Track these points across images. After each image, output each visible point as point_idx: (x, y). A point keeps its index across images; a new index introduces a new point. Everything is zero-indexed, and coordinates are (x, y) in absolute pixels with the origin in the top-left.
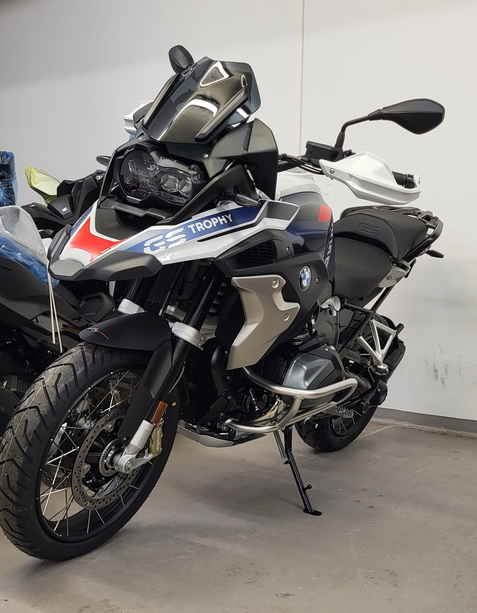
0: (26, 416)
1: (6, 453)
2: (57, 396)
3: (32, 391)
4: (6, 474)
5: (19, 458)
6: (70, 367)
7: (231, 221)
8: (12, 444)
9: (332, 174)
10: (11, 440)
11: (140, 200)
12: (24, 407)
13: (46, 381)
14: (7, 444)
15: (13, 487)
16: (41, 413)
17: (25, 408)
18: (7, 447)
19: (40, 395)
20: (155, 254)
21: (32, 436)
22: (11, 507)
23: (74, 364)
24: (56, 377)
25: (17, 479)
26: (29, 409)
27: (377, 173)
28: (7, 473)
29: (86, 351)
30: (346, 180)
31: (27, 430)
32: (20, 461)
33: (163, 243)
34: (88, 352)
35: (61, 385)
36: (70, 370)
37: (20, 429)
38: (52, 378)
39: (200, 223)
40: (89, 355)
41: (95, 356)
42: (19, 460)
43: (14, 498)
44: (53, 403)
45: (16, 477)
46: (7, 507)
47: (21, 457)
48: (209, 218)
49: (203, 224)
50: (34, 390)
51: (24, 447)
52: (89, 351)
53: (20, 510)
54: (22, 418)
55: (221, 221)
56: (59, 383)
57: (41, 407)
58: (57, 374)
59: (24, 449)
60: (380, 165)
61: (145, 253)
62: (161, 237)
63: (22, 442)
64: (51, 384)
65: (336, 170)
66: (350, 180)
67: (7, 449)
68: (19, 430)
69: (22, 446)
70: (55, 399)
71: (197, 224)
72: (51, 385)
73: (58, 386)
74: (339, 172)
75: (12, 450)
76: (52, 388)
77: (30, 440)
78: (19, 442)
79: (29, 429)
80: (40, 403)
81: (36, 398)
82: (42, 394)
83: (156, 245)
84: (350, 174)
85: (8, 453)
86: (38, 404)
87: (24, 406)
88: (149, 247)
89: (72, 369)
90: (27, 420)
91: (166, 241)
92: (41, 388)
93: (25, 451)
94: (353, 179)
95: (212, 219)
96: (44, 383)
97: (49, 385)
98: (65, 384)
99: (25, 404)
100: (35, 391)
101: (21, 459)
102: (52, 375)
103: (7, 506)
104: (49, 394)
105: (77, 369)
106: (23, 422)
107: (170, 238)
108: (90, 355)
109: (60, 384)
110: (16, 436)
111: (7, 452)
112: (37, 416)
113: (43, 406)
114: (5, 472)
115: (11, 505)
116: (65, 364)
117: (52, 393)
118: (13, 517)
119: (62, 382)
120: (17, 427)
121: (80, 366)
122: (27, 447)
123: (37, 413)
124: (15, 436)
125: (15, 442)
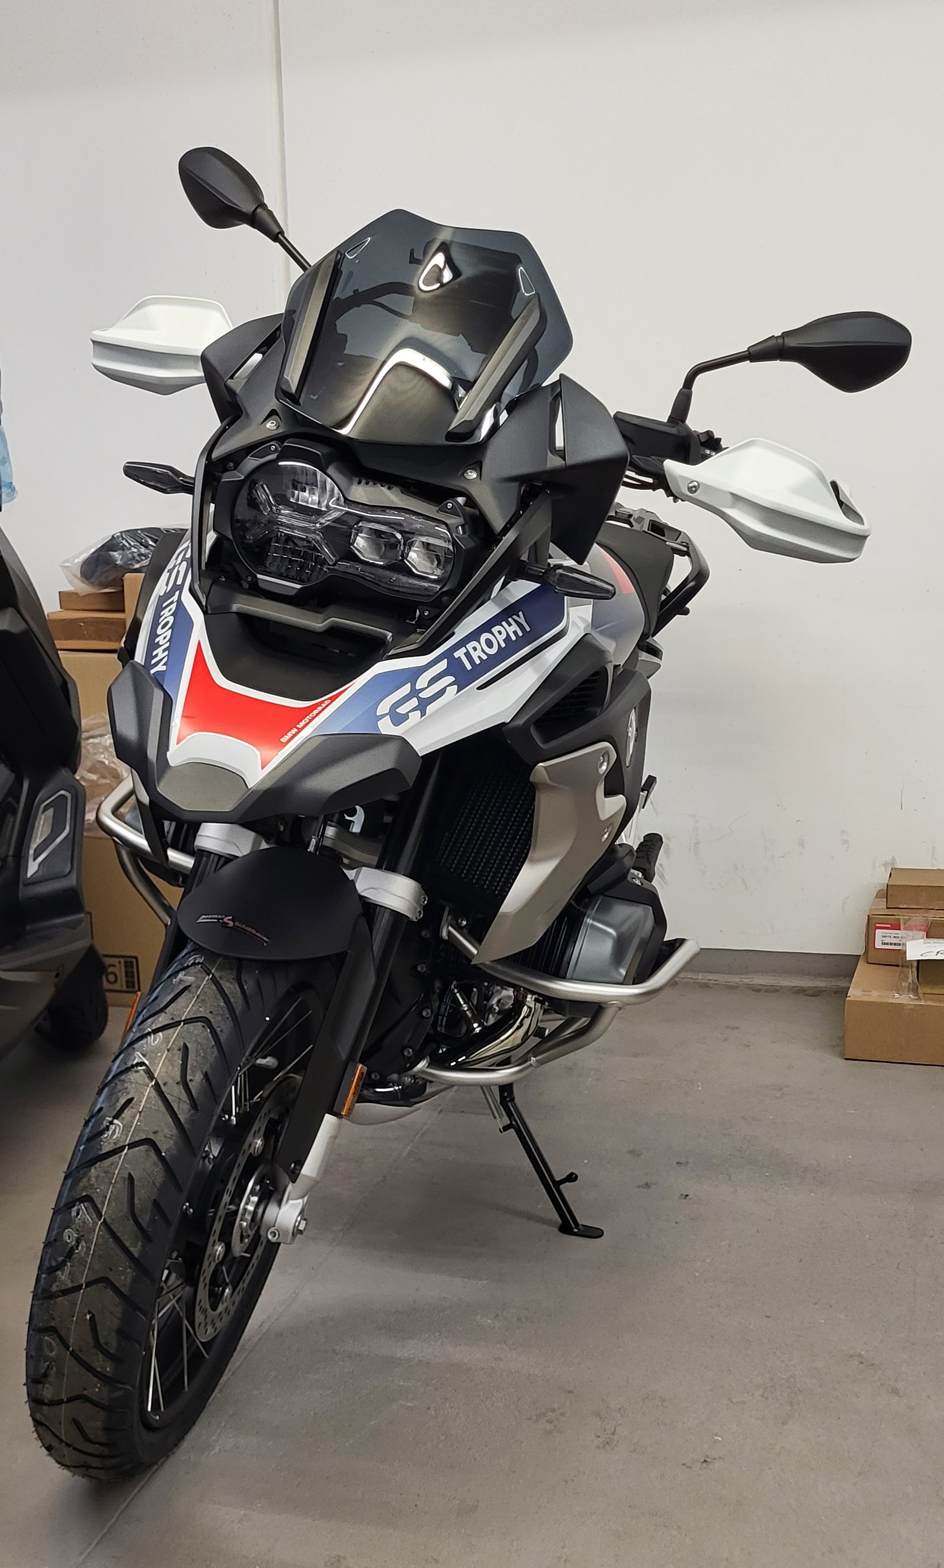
0: (126, 1168)
1: (85, 1266)
2: (192, 1107)
3: (122, 1101)
4: (88, 1317)
5: (123, 1273)
6: (203, 1026)
7: (528, 629)
8: (100, 1241)
9: (691, 495)
10: (94, 1231)
11: (299, 586)
12: (115, 1144)
13: (155, 1071)
14: (83, 1243)
15: (106, 1344)
16: (163, 1154)
17: (118, 1146)
18: (85, 1250)
19: (150, 1108)
20: (403, 734)
21: (149, 1214)
22: (96, 1389)
23: (209, 1016)
24: (176, 1057)
25: (116, 1323)
26: (127, 1147)
27: (799, 490)
28: (89, 1312)
29: (220, 978)
30: (723, 506)
31: (136, 1202)
32: (126, 1278)
33: (414, 702)
34: (228, 981)
35: (194, 1076)
36: (205, 1033)
37: (115, 1200)
38: (169, 1060)
39: (474, 644)
40: (231, 986)
41: (245, 987)
42: (123, 1278)
43: (108, 1369)
44: (186, 1126)
45: (116, 1320)
46: (85, 1392)
47: (126, 1269)
48: (487, 627)
49: (479, 643)
50: (130, 1096)
51: (131, 1243)
52: (228, 976)
53: (118, 1393)
54: (117, 1172)
55: (511, 630)
56: (189, 1071)
57: (160, 1141)
58: (176, 1048)
59: (132, 1249)
60: (803, 474)
61: (383, 733)
62: (406, 689)
63: (127, 1232)
64: (173, 1078)
65: (702, 483)
66: (732, 507)
67: (87, 1254)
68: (113, 1204)
69: (127, 1244)
70: (189, 1115)
71: (470, 646)
72: (171, 1081)
73: (191, 1080)
74: (709, 488)
75: (100, 1256)
76: (176, 1086)
77: (144, 1225)
78: (119, 1235)
79: (139, 1199)
80: (156, 1129)
81: (142, 1118)
82: (154, 1105)
83: (402, 710)
84: (732, 494)
85: (90, 1263)
86: (152, 1134)
87: (112, 1141)
88: (388, 716)
89: (209, 1030)
90: (131, 1178)
91: (419, 698)
92: (149, 1091)
93: (136, 1255)
94: (740, 504)
95: (495, 630)
96: (150, 1075)
97: (166, 1079)
98: (204, 1072)
99: (115, 1137)
100: (132, 1099)
101: (127, 1273)
102: (166, 1052)
103: (85, 1389)
104: (172, 1105)
105: (219, 1029)
106: (122, 1183)
107: (426, 688)
108: (235, 988)
109: (194, 1074)
110: (109, 1221)
111: (86, 1262)
112: (155, 1163)
113: (165, 1136)
114: (86, 1311)
115: (99, 1385)
116: (187, 1021)
117: (180, 1099)
118: (98, 1412)
119: (195, 1067)
120: (106, 1197)
121: (223, 1019)
122: (140, 1244)
123: (154, 1157)
124: (102, 1220)
125: (107, 1236)
